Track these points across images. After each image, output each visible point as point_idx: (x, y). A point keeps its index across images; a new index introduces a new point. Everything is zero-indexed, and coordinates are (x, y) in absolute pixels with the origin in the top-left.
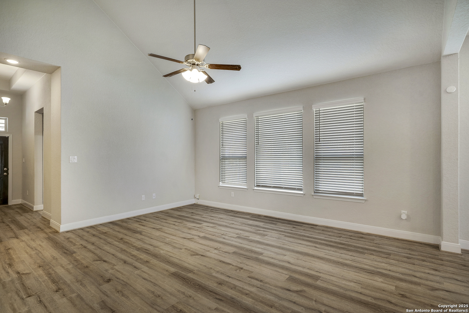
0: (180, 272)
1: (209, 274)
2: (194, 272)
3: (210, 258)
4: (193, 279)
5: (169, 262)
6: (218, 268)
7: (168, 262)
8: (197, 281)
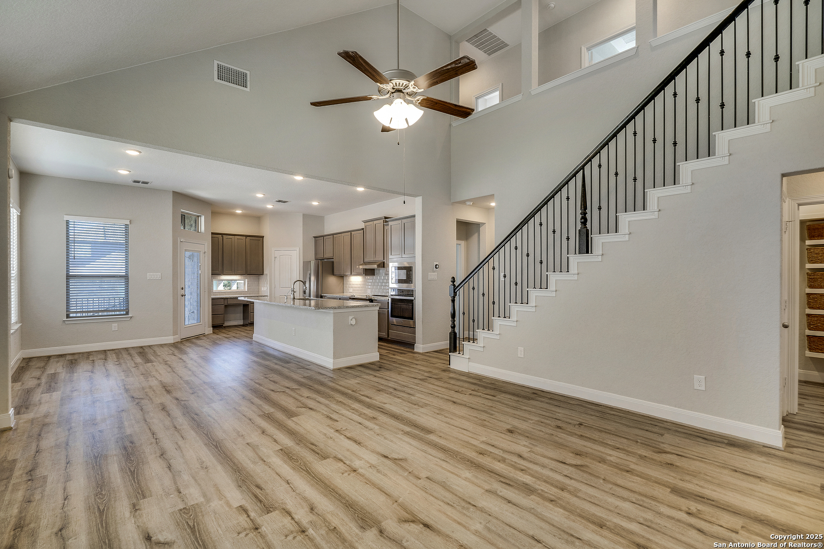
0: (421, 434)
1: (383, 428)
2: (402, 433)
3: (373, 451)
4: (404, 425)
5: (442, 449)
6: (368, 435)
7: (445, 450)
8: (400, 423)
